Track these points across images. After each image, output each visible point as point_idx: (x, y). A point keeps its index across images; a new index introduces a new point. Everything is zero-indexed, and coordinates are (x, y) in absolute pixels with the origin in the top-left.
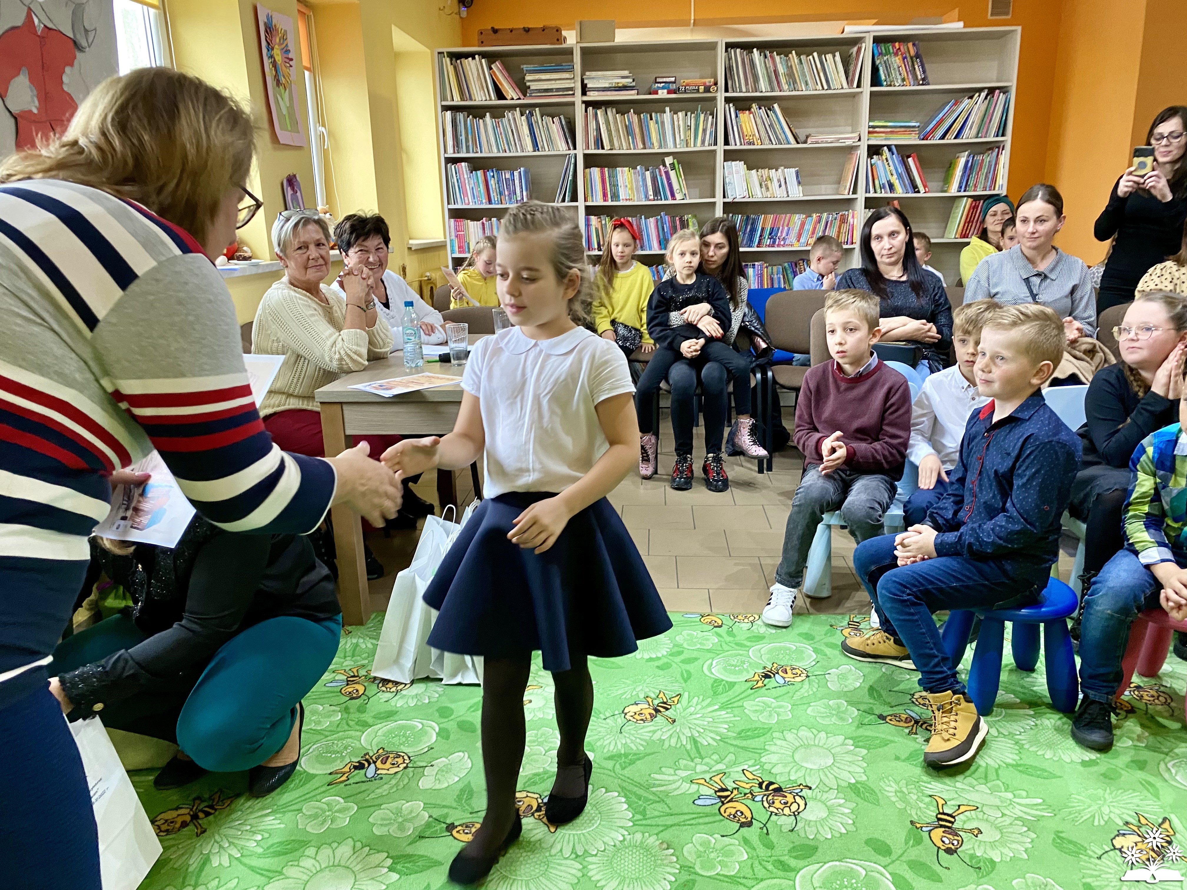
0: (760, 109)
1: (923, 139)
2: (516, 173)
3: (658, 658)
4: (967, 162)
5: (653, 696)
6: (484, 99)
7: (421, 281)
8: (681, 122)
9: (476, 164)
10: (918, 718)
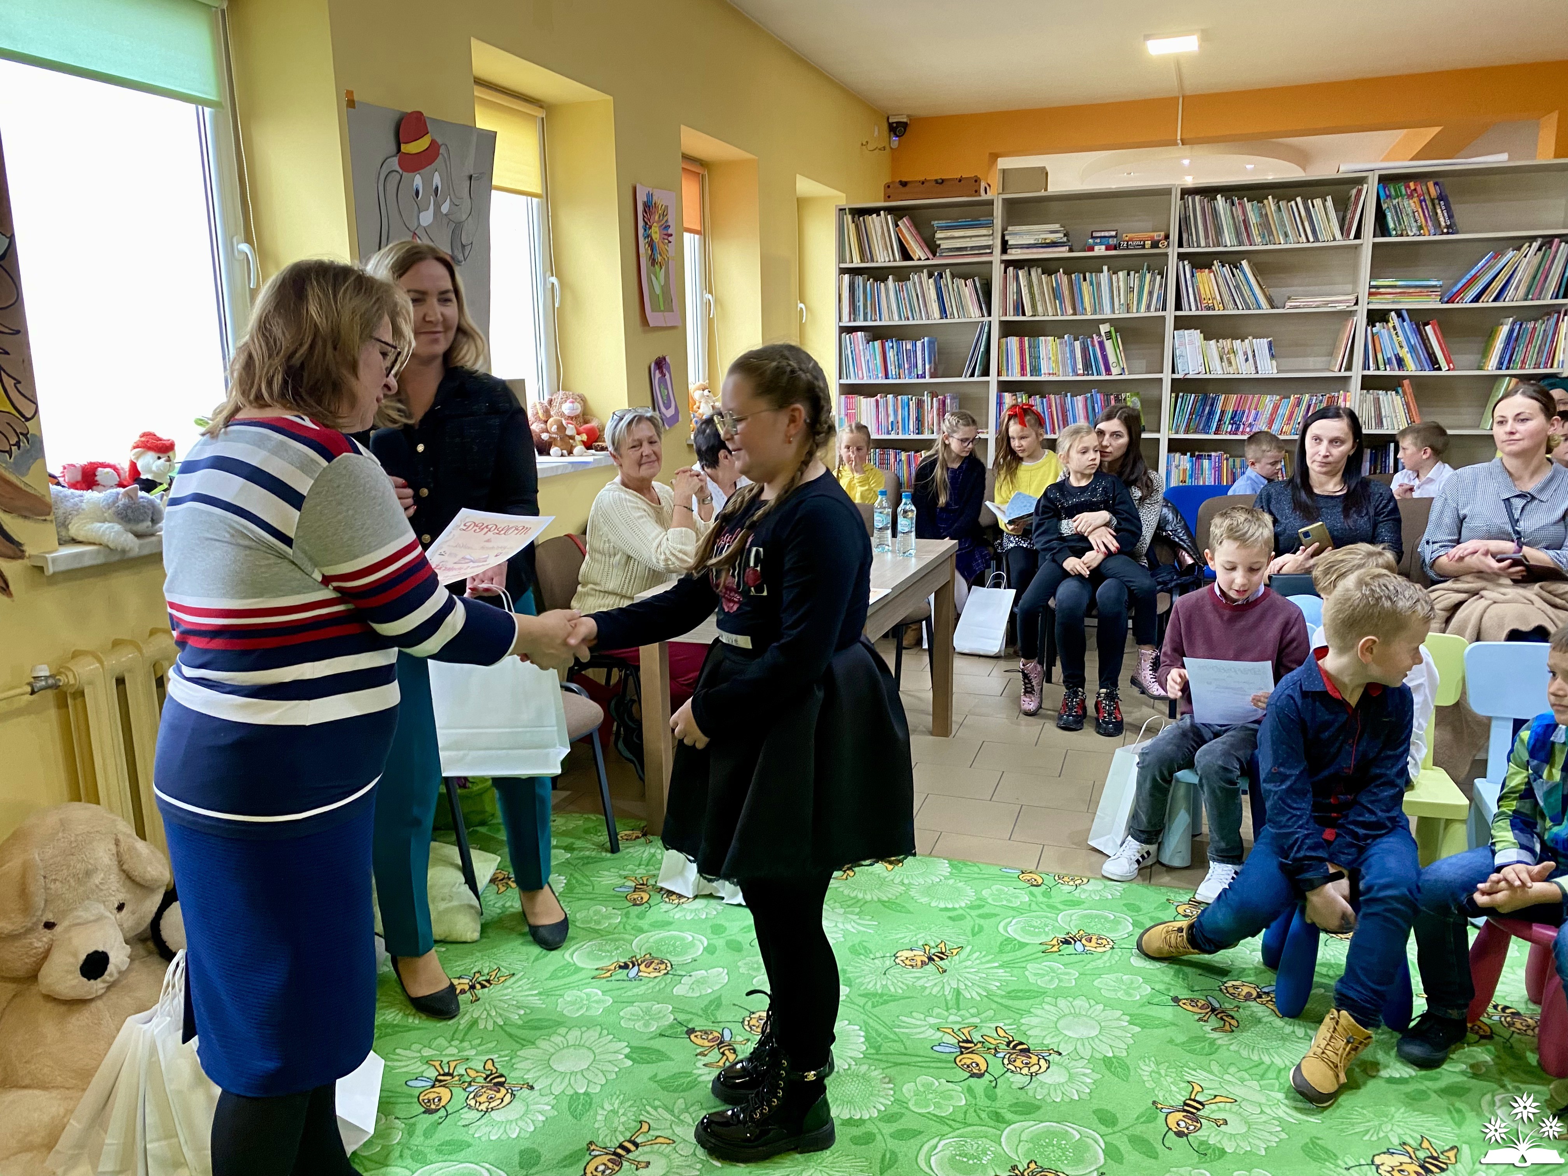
0: (1223, 266)
1: (1447, 302)
2: (919, 344)
3: (954, 909)
4: (1511, 331)
5: (932, 944)
6: (887, 260)
8: (1121, 284)
9: (876, 334)
10: (1217, 1006)
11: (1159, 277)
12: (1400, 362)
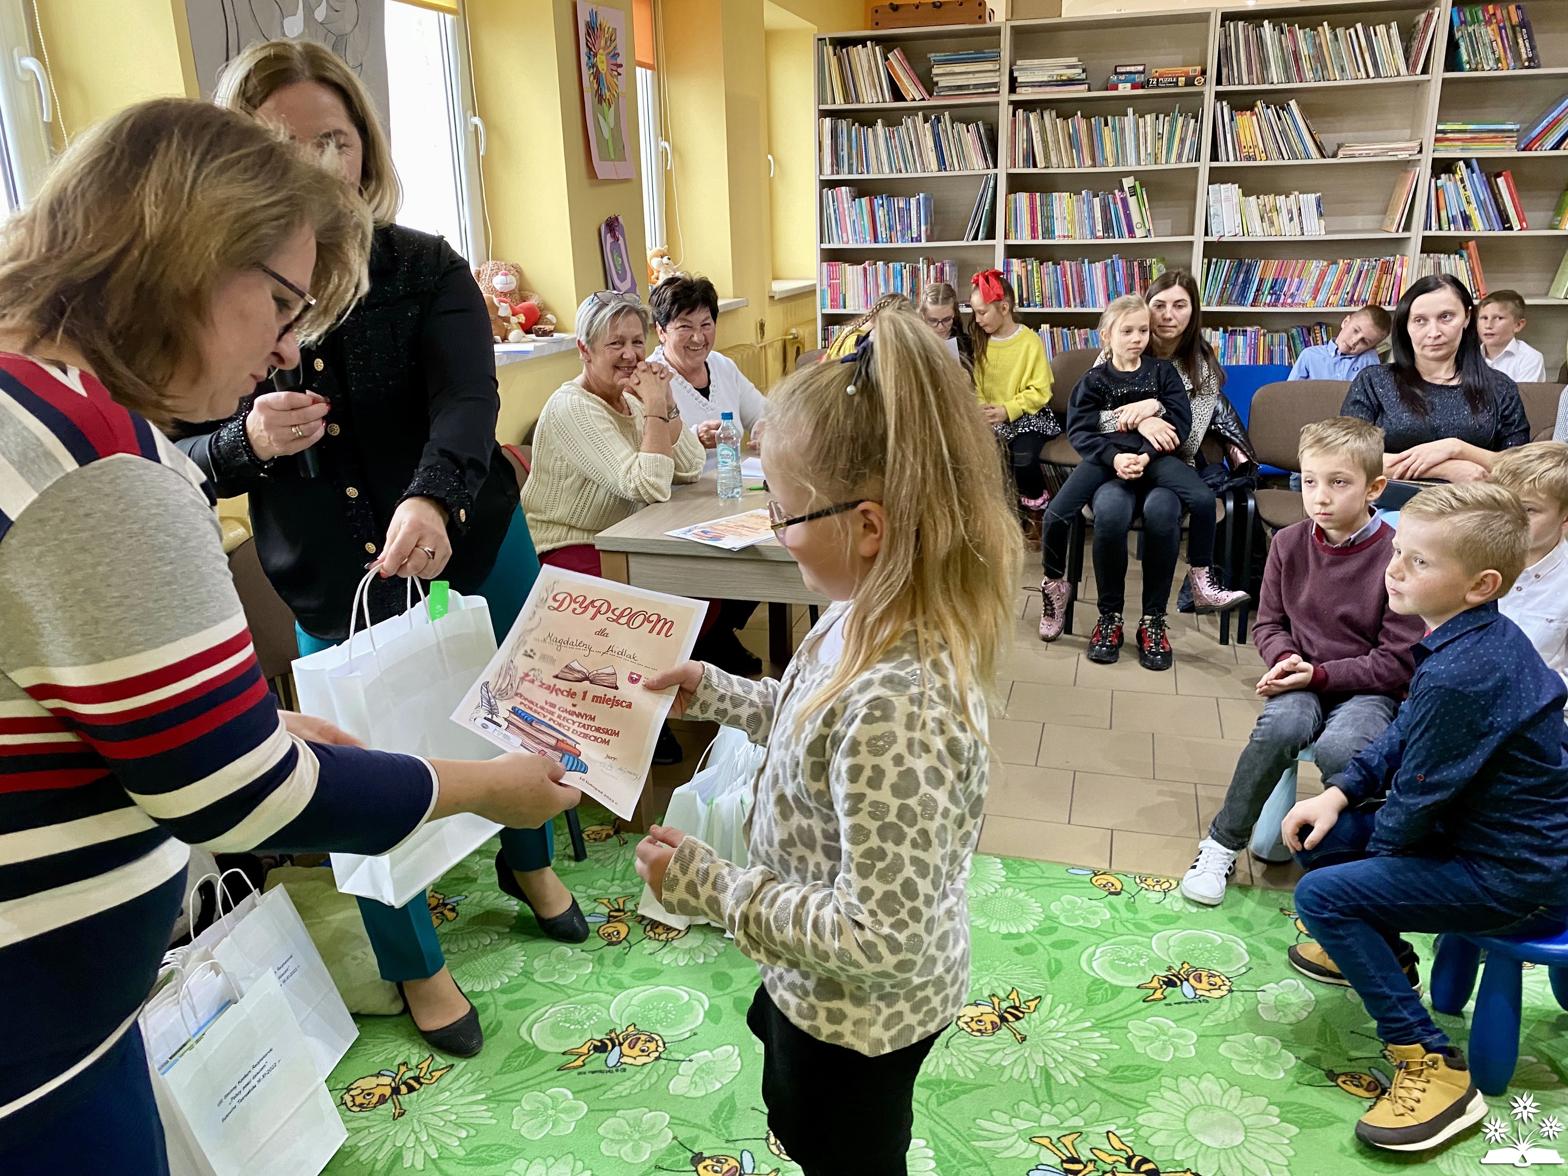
0: (1268, 107)
1: (1524, 150)
2: (913, 201)
3: (1019, 936)
5: (1002, 995)
6: (875, 100)
7: (785, 341)
8: (1149, 129)
9: (863, 189)
11: (1192, 121)
12: (1467, 220)
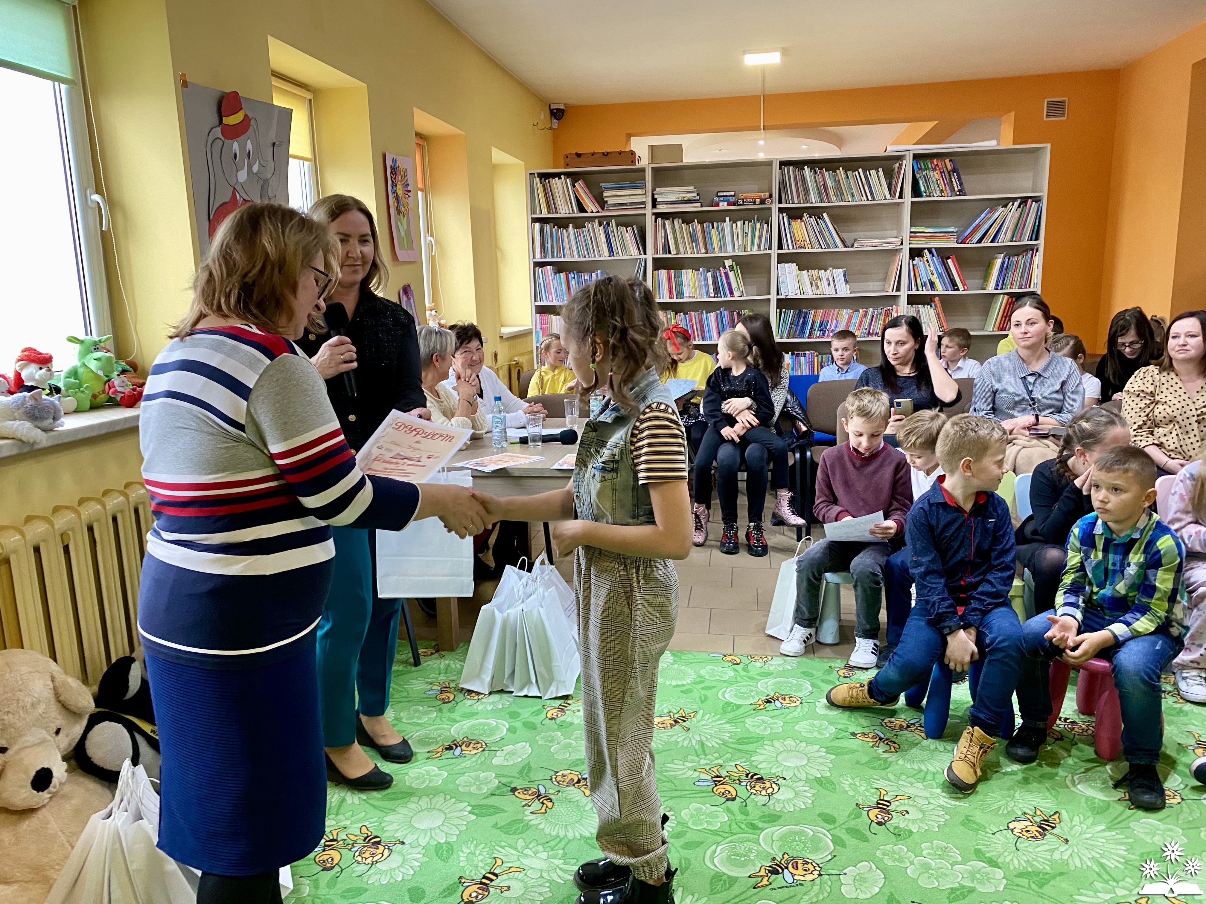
0: (810, 217)
3: (684, 685)
4: (1003, 263)
5: (675, 711)
6: (568, 212)
7: (510, 365)
8: (739, 230)
9: (560, 268)
10: (882, 736)
11: (766, 225)
12: (932, 284)
